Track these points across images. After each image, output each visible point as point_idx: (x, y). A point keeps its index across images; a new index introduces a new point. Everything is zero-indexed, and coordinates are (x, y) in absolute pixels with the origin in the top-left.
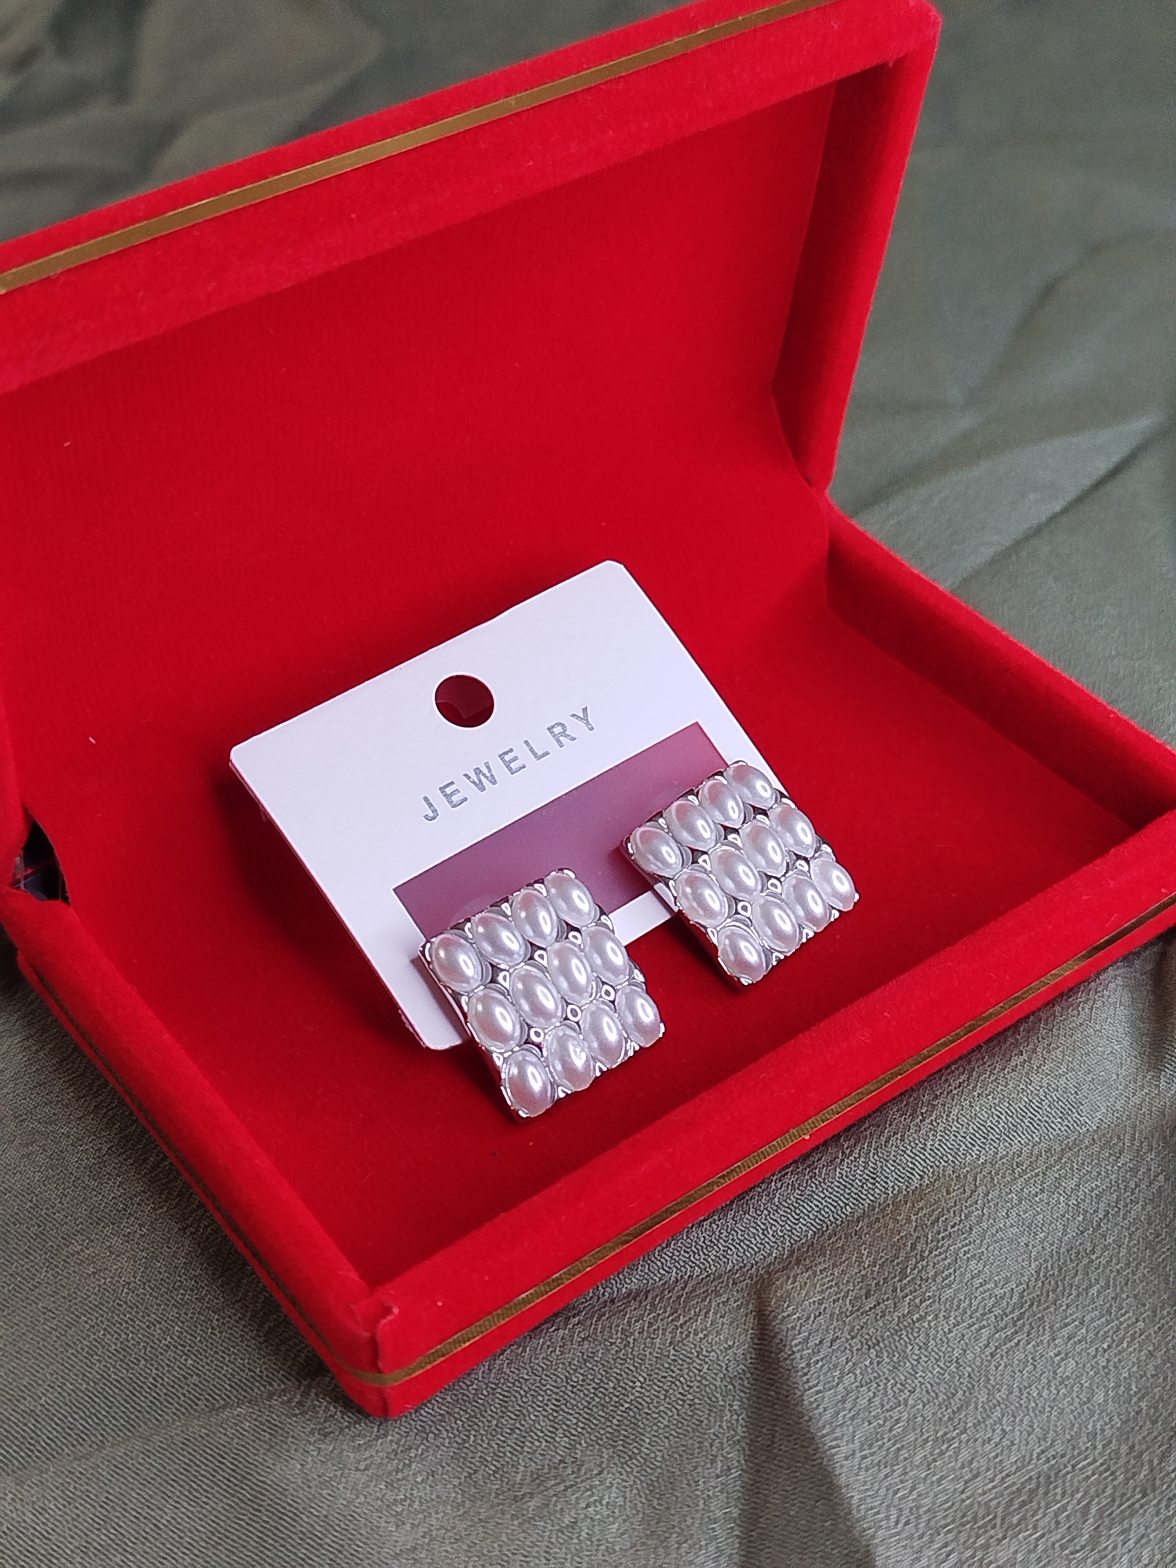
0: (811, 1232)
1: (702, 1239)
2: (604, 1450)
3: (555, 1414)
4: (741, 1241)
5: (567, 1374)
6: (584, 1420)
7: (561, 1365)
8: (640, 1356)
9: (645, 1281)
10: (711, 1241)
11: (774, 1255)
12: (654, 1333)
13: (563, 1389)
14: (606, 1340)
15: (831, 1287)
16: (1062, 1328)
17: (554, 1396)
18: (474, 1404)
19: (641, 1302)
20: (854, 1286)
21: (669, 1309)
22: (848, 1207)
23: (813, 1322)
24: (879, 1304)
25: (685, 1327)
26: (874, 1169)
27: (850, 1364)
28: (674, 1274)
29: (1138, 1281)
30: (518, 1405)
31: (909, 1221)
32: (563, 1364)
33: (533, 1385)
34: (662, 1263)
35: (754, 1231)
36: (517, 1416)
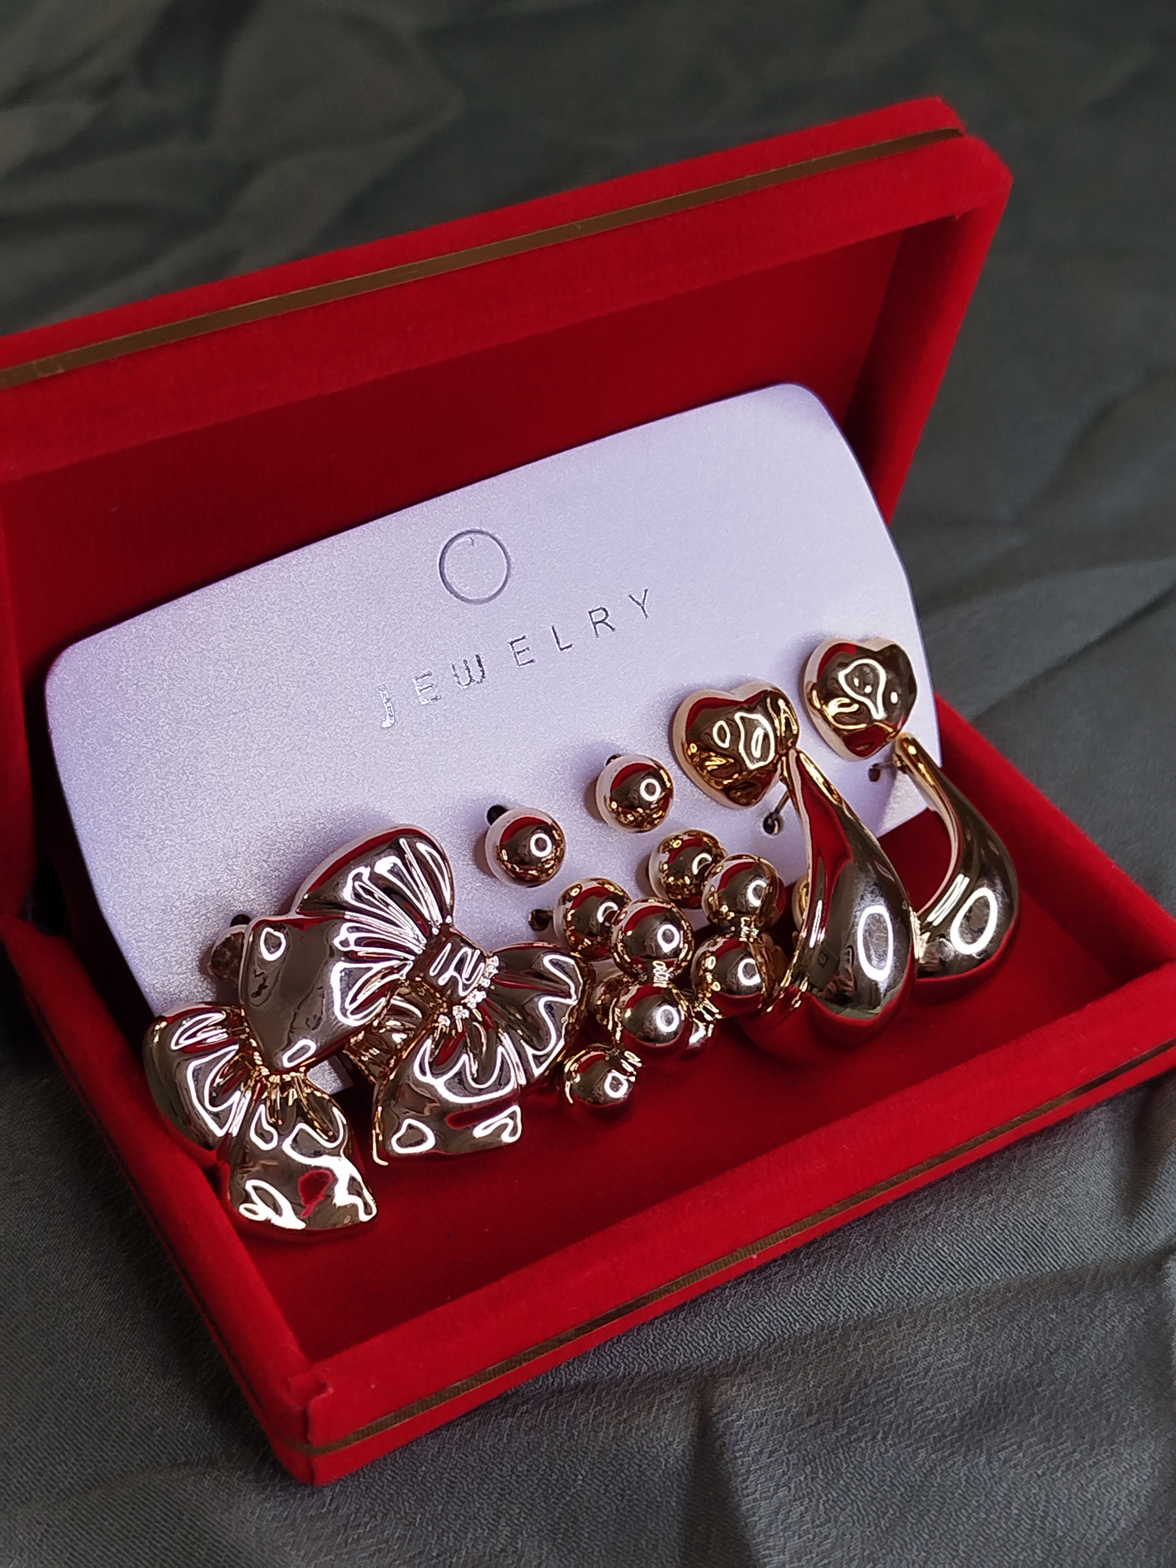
0: (758, 1342)
1: (652, 1337)
2: (544, 1542)
3: (499, 1503)
4: (689, 1342)
5: (512, 1464)
6: (526, 1511)
7: (507, 1454)
8: (584, 1449)
9: (593, 1375)
10: (660, 1339)
11: (720, 1359)
12: (598, 1427)
13: (508, 1478)
14: (552, 1431)
15: (774, 1401)
17: (499, 1485)
18: (422, 1486)
19: (588, 1395)
20: (797, 1403)
21: (614, 1403)
22: (797, 1324)
23: (755, 1431)
24: (819, 1423)
25: (628, 1422)
27: (786, 1477)
28: (622, 1369)
30: (464, 1491)
31: (856, 1348)
32: (510, 1453)
33: (479, 1472)
34: (612, 1359)
35: (703, 1334)
36: (463, 1502)
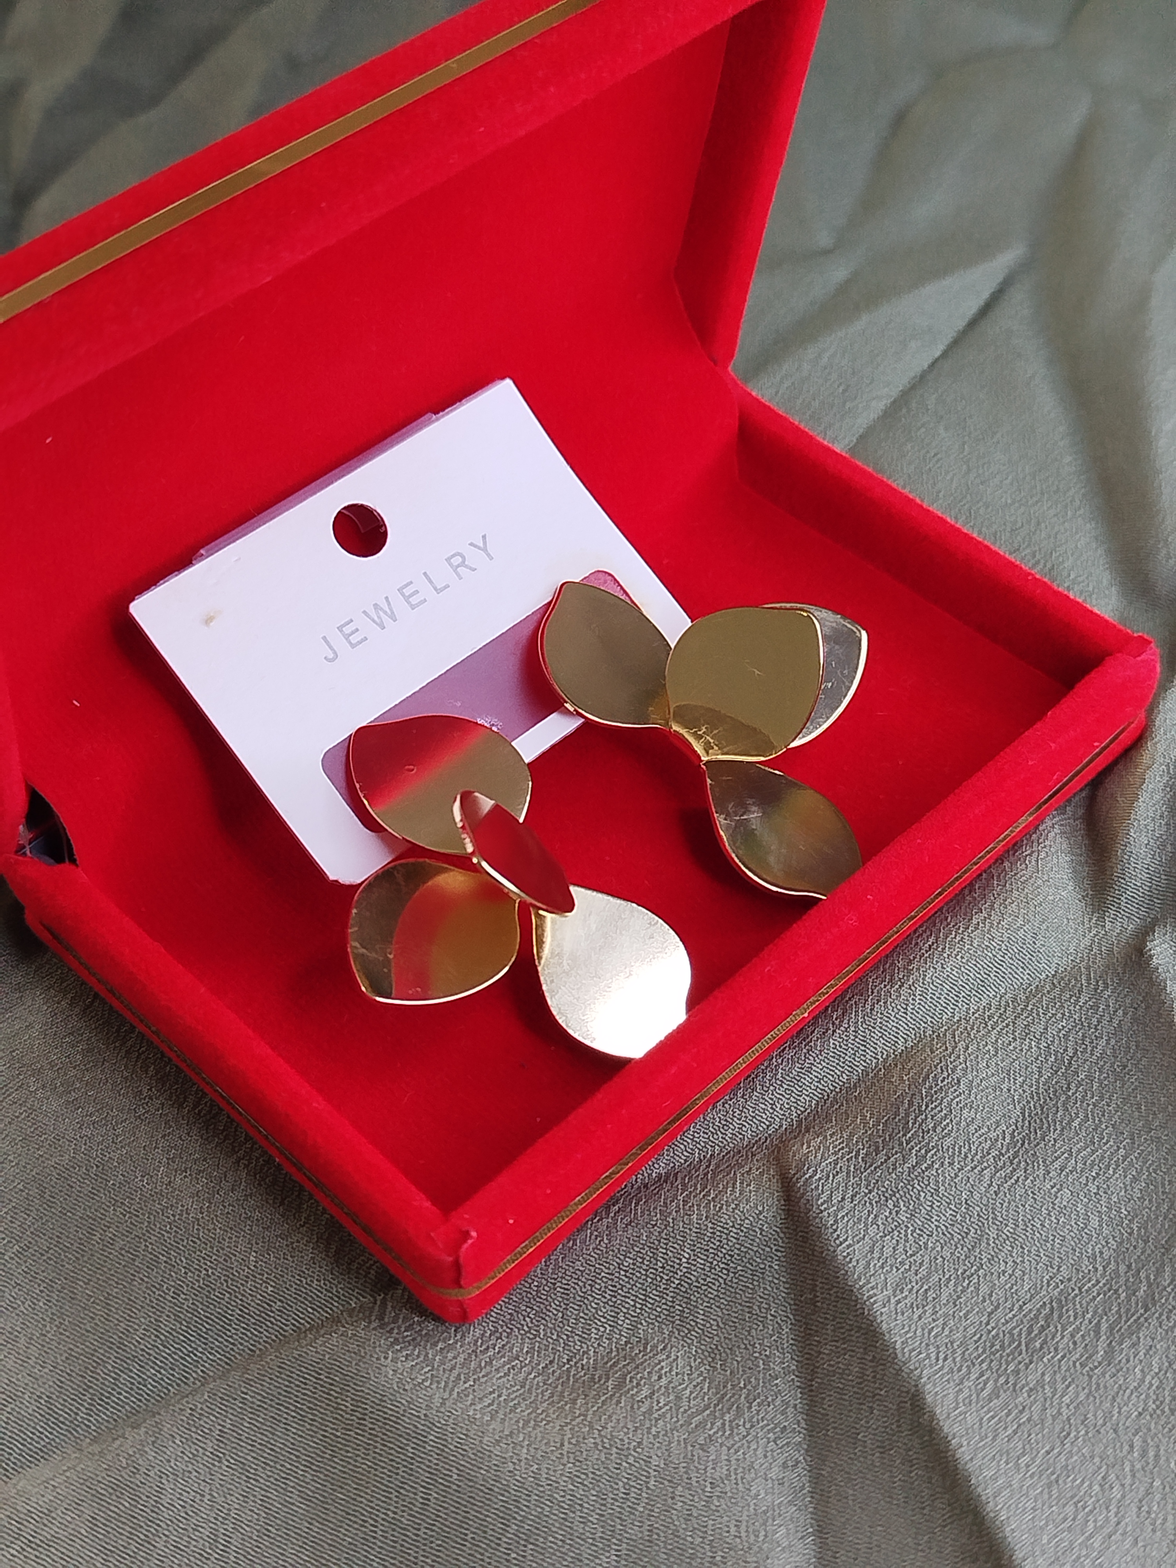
0: (814, 1102)
1: (718, 1120)
2: (664, 1326)
3: (614, 1300)
4: (754, 1117)
5: (618, 1260)
6: (640, 1301)
7: (611, 1253)
8: (682, 1234)
9: (672, 1165)
10: (726, 1120)
11: (784, 1127)
12: (690, 1210)
13: (617, 1275)
14: (647, 1223)
15: (843, 1148)
16: (1054, 1162)
17: (610, 1282)
18: (538, 1299)
19: (672, 1184)
20: (863, 1145)
21: (699, 1186)
22: (844, 1075)
23: (833, 1181)
24: (889, 1158)
25: (717, 1201)
26: (864, 1037)
27: (872, 1216)
28: (697, 1155)
29: (1113, 1112)
30: (580, 1296)
31: (902, 1081)
32: (613, 1251)
33: (589, 1275)
34: (685, 1146)
35: (763, 1106)
36: (580, 1306)
